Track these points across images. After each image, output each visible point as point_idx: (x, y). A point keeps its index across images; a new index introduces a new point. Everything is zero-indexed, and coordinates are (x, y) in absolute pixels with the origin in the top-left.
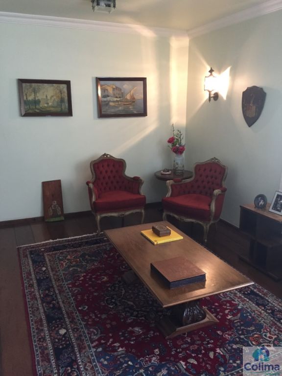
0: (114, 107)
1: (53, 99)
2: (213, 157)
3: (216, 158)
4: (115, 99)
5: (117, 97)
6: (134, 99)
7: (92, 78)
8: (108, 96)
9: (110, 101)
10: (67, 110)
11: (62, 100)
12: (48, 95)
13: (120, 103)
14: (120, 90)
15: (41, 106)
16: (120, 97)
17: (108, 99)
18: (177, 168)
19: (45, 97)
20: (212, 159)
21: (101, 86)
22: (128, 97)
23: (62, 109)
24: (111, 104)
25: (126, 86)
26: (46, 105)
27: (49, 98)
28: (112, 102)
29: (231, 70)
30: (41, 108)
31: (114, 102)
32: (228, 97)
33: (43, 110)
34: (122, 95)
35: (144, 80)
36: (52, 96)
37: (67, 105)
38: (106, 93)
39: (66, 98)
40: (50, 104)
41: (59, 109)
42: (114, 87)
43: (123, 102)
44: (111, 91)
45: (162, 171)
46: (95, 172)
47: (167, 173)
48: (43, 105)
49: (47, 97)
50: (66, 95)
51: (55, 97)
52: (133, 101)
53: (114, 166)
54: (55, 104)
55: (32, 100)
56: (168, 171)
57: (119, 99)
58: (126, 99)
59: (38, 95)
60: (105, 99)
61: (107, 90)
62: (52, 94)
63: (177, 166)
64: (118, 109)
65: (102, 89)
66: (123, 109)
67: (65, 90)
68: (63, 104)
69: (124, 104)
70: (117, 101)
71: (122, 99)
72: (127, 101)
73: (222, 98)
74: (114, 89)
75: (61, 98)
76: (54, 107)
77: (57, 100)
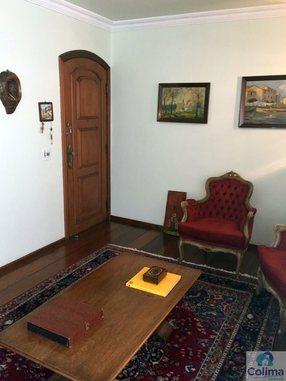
4: (265, 104)
5: (267, 102)
7: (238, 78)
8: (256, 100)
9: (257, 107)
11: (198, 106)
12: (185, 101)
13: (271, 109)
14: (275, 92)
15: (177, 111)
16: (273, 102)
17: (255, 103)
19: (181, 102)
23: (197, 114)
24: (258, 110)
25: (284, 86)
26: (181, 110)
27: (185, 103)
28: (260, 107)
30: (177, 113)
31: (262, 108)
33: (178, 115)
34: (277, 98)
36: (189, 101)
37: (203, 110)
38: (253, 97)
39: (203, 103)
40: (186, 109)
41: (194, 116)
42: (266, 88)
43: (276, 108)
48: (178, 110)
49: (183, 101)
50: (204, 99)
51: (191, 102)
54: (191, 110)
55: (170, 105)
58: (282, 104)
59: (175, 99)
60: (251, 104)
61: (256, 92)
62: (189, 99)
65: (248, 92)
67: (204, 94)
68: (199, 110)
69: (278, 111)
70: (268, 107)
71: (275, 103)
72: (283, 106)
74: (265, 90)
75: (198, 103)
76: (188, 113)
77: (193, 105)
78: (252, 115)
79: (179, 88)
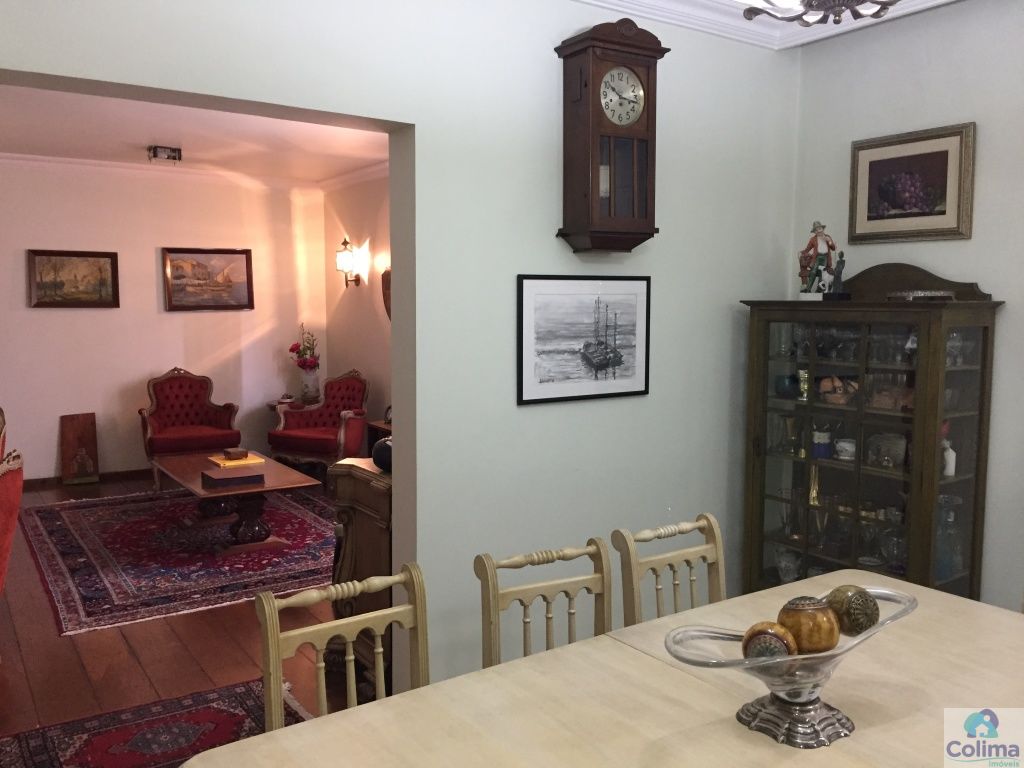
0: (194, 294)
1: (86, 280)
3: (356, 369)
4: (197, 282)
5: (199, 279)
6: (230, 281)
7: (157, 249)
8: (184, 277)
9: (187, 285)
10: (110, 298)
11: (102, 283)
12: (78, 276)
13: (204, 288)
14: (206, 267)
15: (65, 291)
16: (205, 279)
17: (184, 281)
19: (72, 277)
20: (351, 372)
21: (171, 261)
22: (220, 279)
23: (101, 296)
24: (190, 289)
25: (216, 261)
26: (73, 290)
27: (79, 278)
29: (370, 243)
30: (65, 294)
31: (193, 286)
32: (369, 281)
33: (69, 298)
34: (209, 276)
35: (247, 253)
36: (85, 277)
37: (110, 290)
38: (180, 272)
39: (109, 280)
40: (81, 288)
41: (96, 297)
42: (195, 263)
43: (210, 286)
44: (188, 269)
45: (280, 398)
46: (157, 398)
47: (288, 400)
48: (68, 289)
49: (75, 277)
50: (110, 274)
51: (90, 278)
52: (229, 284)
53: (190, 387)
54: (90, 288)
55: (51, 281)
57: (201, 282)
58: (216, 281)
59: (61, 274)
60: (178, 282)
61: (182, 267)
62: (85, 274)
63: (306, 390)
64: (201, 298)
65: (173, 267)
67: (108, 267)
68: (103, 289)
70: (199, 285)
71: (208, 281)
72: (218, 284)
73: (364, 282)
74: (193, 266)
75: (101, 279)
76: (87, 293)
77: (93, 282)
78: (182, 295)
79: (65, 258)
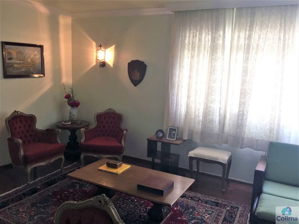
2: (108, 108)
3: (111, 108)
4: (19, 62)
6: (34, 62)
8: (12, 59)
9: (14, 63)
13: (22, 65)
16: (22, 60)
17: (13, 61)
18: (74, 118)
20: (109, 109)
21: (6, 49)
22: (29, 60)
24: (15, 66)
29: (116, 48)
31: (17, 64)
32: (114, 65)
35: (41, 47)
38: (10, 56)
43: (25, 64)
44: (14, 54)
45: (63, 122)
47: (69, 123)
52: (33, 64)
53: (26, 121)
56: (69, 122)
57: (21, 62)
58: (28, 62)
60: (10, 61)
61: (12, 53)
63: (73, 117)
65: (7, 53)
66: (25, 70)
69: (26, 67)
70: (20, 64)
71: (24, 61)
73: (109, 65)
